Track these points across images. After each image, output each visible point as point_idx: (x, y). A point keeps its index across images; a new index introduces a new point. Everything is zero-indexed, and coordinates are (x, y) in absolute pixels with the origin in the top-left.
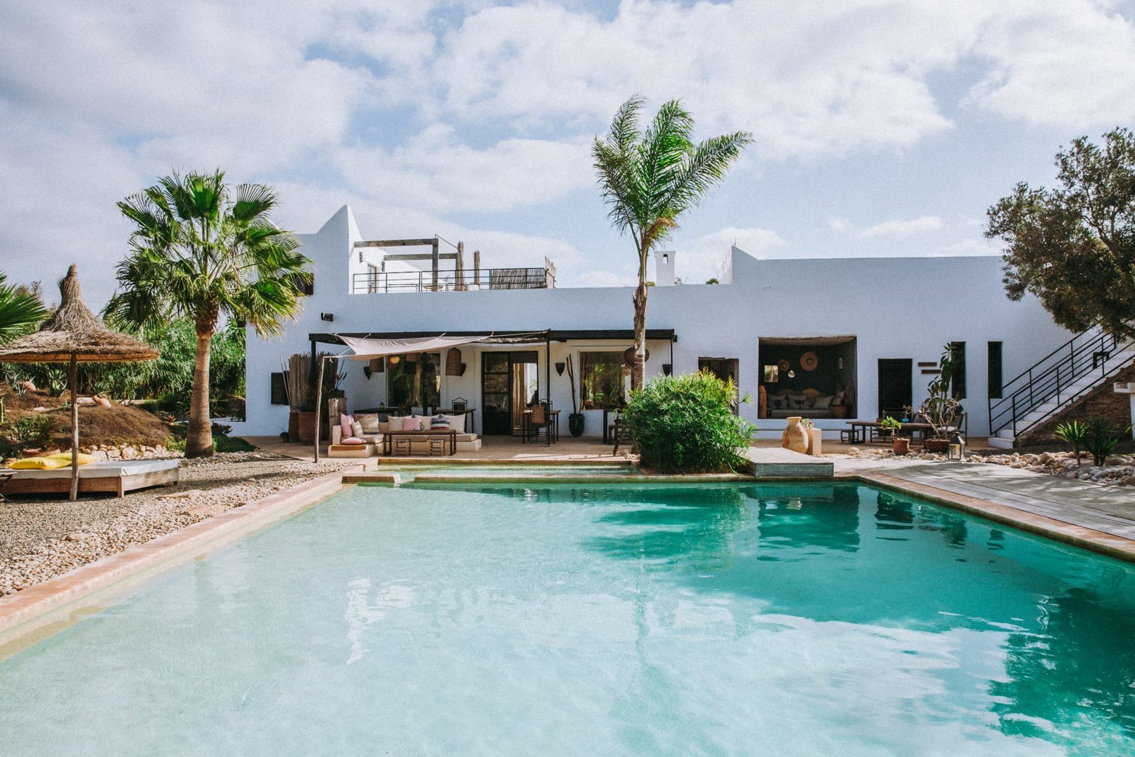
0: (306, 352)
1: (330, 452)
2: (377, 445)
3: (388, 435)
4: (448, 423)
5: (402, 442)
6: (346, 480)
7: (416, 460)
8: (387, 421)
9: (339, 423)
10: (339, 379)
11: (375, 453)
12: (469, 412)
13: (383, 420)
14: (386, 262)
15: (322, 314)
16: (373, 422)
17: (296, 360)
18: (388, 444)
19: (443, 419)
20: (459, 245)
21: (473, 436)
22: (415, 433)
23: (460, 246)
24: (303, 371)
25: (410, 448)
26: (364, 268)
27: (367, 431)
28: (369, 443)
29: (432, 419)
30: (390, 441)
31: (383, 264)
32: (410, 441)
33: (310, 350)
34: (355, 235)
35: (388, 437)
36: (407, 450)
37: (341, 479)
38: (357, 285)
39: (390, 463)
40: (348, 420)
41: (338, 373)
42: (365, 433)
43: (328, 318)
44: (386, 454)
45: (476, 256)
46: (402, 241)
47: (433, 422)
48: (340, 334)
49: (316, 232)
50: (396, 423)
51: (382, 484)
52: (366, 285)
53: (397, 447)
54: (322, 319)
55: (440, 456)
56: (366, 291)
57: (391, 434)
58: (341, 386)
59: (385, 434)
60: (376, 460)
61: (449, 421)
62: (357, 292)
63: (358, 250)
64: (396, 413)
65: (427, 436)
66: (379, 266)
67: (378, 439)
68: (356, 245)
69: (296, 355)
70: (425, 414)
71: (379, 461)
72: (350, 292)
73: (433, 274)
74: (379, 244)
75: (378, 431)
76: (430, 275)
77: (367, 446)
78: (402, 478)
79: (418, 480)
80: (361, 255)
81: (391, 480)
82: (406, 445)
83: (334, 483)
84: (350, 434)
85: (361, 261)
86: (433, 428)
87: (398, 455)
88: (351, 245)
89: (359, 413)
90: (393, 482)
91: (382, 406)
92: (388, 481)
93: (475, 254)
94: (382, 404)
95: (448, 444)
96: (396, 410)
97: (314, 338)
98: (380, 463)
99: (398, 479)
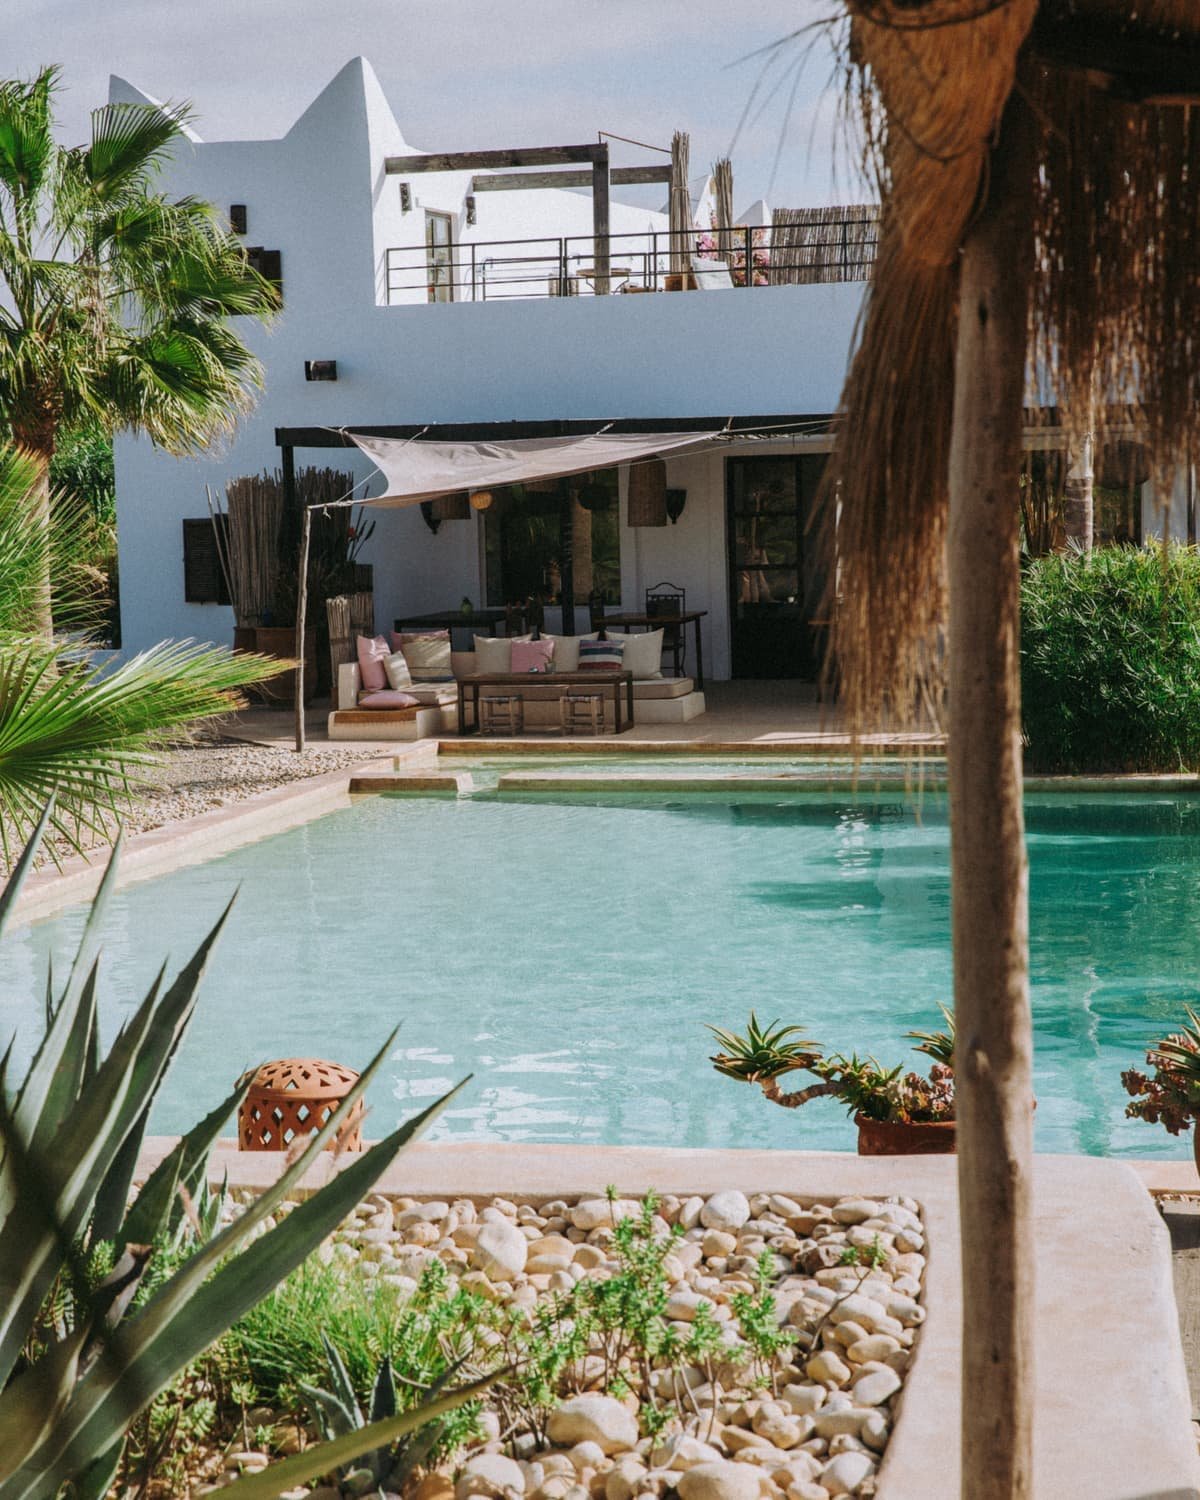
0: (271, 473)
1: (333, 728)
2: (444, 708)
3: (470, 687)
4: (621, 653)
5: (500, 703)
6: (357, 786)
7: (525, 745)
8: (472, 649)
9: (353, 656)
10: (356, 538)
11: (437, 729)
12: (688, 620)
13: (463, 645)
14: (476, 195)
15: (307, 364)
16: (437, 650)
17: (247, 492)
18: (469, 705)
19: (605, 644)
20: (676, 145)
21: (680, 685)
22: (532, 679)
23: (679, 146)
24: (263, 524)
25: (521, 717)
26: (414, 228)
27: (422, 674)
28: (422, 705)
29: (582, 643)
30: (476, 699)
31: (470, 203)
32: (520, 699)
33: (280, 466)
34: (386, 139)
35: (469, 691)
36: (512, 720)
37: (346, 784)
38: (396, 279)
39: (465, 751)
40: (375, 650)
41: (353, 524)
42: (415, 680)
43: (324, 372)
44: (465, 730)
45: (723, 178)
46: (513, 152)
47: (585, 650)
48: (352, 430)
49: (281, 136)
50: (494, 652)
51: (429, 793)
52: (422, 277)
53: (491, 714)
54: (309, 378)
55: (591, 734)
56: (421, 297)
57: (476, 684)
58: (361, 553)
59: (462, 685)
60: (432, 744)
61: (622, 646)
62: (399, 299)
63: (394, 181)
64: (500, 625)
65: (567, 687)
66: (458, 208)
67: (446, 697)
68: (391, 167)
69: (245, 482)
70: (568, 630)
71: (441, 746)
72: (380, 301)
73: (597, 246)
74: (450, 162)
75: (448, 673)
76: (588, 248)
77: (421, 715)
78: (477, 781)
79: (505, 785)
80: (404, 191)
81: (450, 785)
82: (512, 707)
83: (331, 795)
84: (379, 681)
85: (406, 207)
86: (582, 667)
87: (492, 734)
88: (376, 166)
89: (404, 628)
90: (455, 789)
91: (465, 609)
92: (444, 788)
93: (720, 169)
94: (466, 601)
95: (610, 704)
96: (501, 616)
97: (288, 439)
98: (442, 750)
99: (466, 784)
